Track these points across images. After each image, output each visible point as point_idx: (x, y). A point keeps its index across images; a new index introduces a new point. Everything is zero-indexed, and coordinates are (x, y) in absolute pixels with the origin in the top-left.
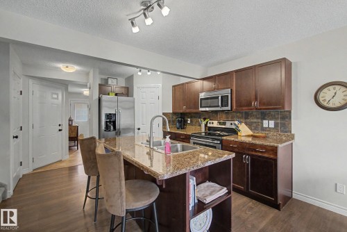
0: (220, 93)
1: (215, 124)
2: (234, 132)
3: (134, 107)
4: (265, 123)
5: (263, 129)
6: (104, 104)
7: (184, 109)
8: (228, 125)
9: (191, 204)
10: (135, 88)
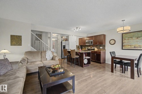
0: (90, 41)
1: (90, 48)
2: (94, 49)
3: (69, 44)
4: (101, 48)
5: (100, 49)
6: (63, 43)
7: (82, 44)
8: (93, 48)
9: (84, 58)
10: (69, 39)
